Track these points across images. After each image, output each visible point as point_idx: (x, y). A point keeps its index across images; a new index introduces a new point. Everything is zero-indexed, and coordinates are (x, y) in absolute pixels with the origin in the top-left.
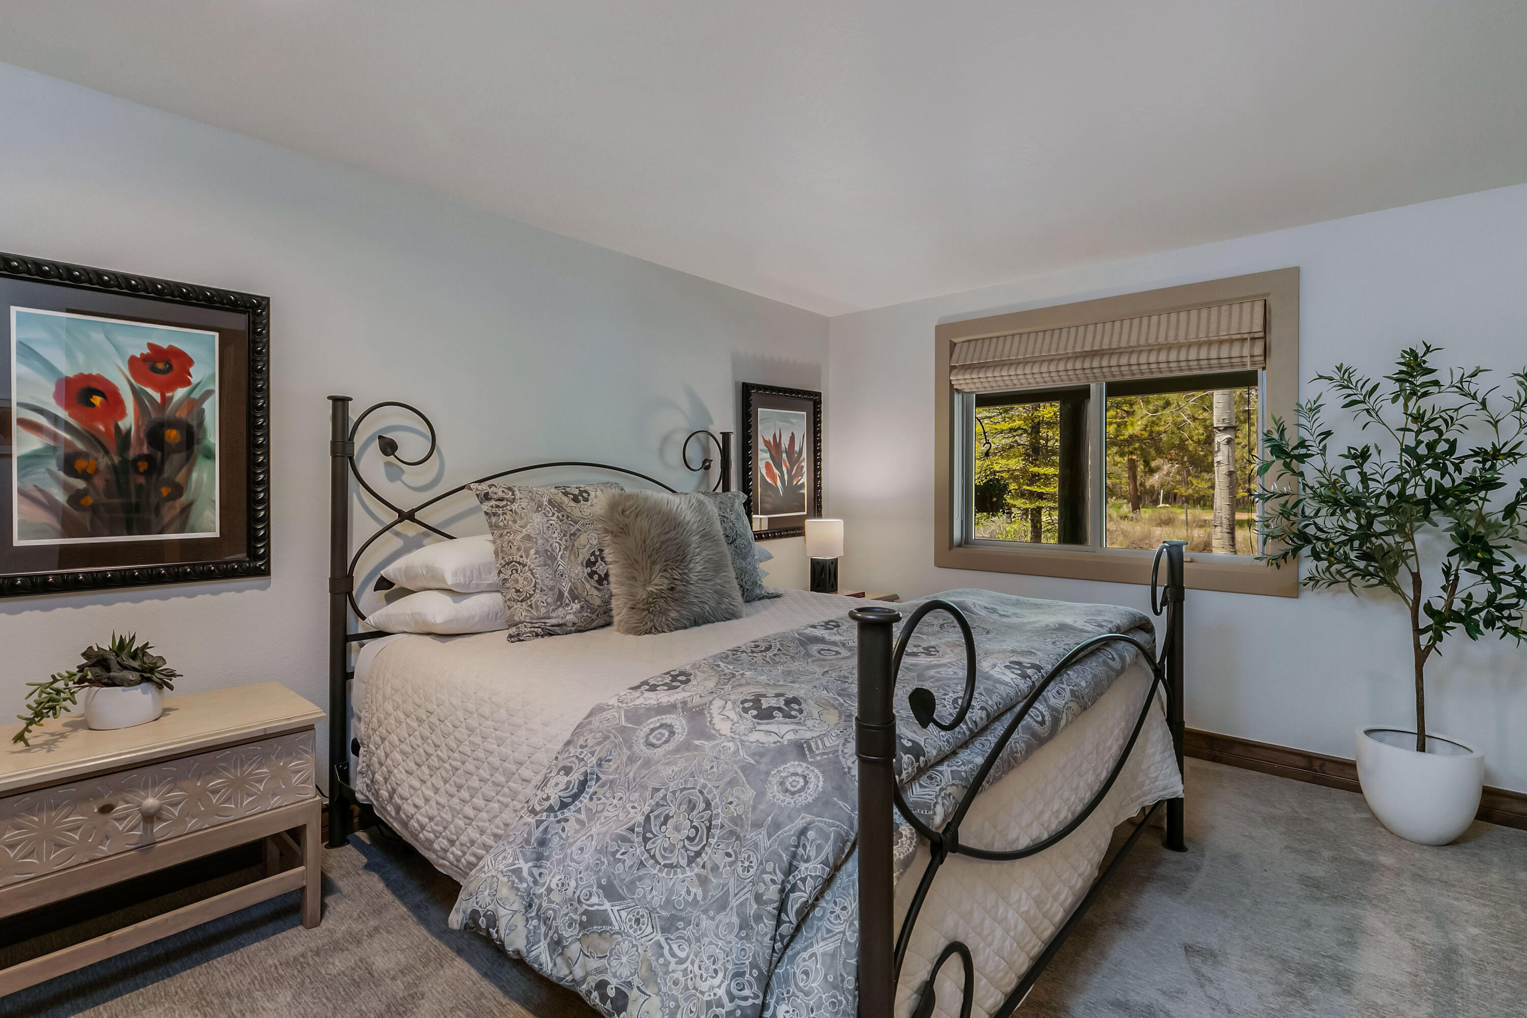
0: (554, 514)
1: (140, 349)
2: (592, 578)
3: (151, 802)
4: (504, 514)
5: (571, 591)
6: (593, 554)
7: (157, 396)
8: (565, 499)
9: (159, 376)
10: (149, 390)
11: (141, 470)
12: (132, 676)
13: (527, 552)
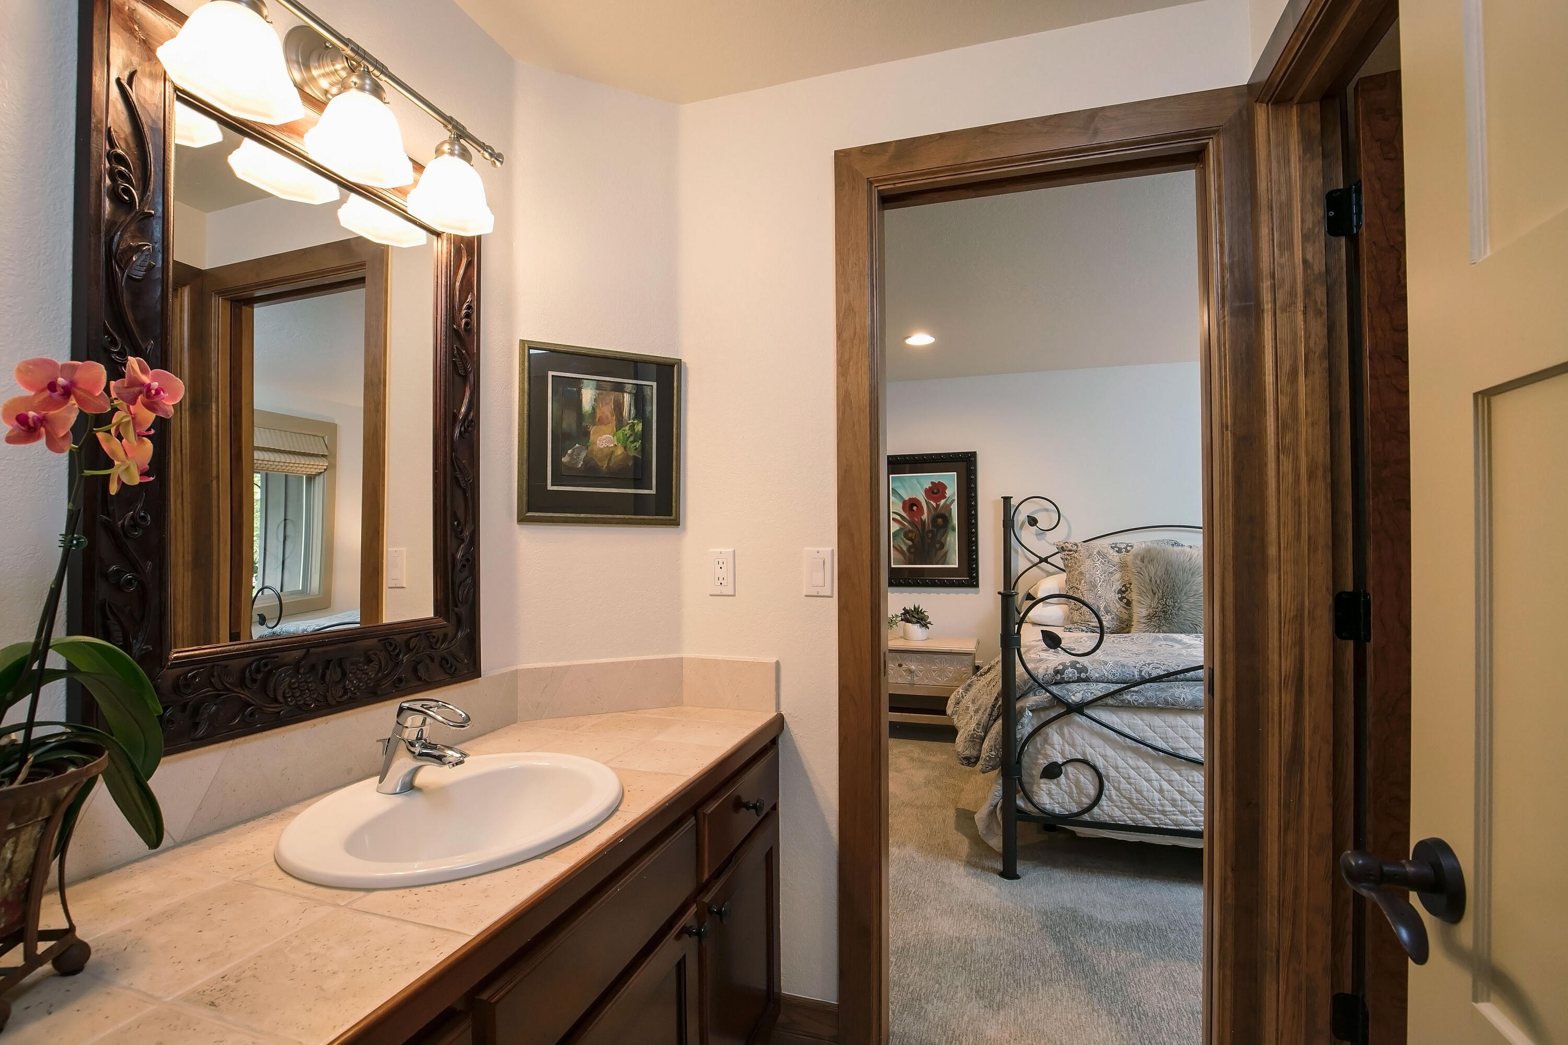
0: (1099, 560)
1: (928, 485)
2: (1121, 601)
3: (913, 667)
4: (1071, 559)
5: (1105, 607)
6: (1124, 586)
7: (934, 504)
8: (1111, 551)
9: (935, 495)
10: (932, 502)
11: (930, 537)
12: (914, 620)
13: (1080, 581)
